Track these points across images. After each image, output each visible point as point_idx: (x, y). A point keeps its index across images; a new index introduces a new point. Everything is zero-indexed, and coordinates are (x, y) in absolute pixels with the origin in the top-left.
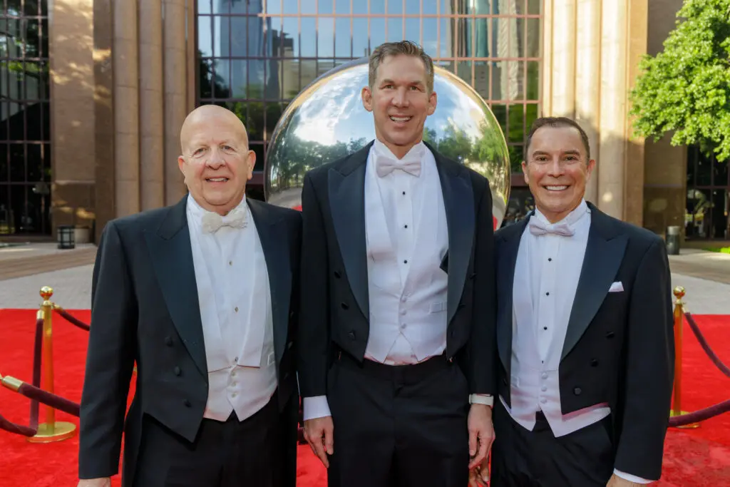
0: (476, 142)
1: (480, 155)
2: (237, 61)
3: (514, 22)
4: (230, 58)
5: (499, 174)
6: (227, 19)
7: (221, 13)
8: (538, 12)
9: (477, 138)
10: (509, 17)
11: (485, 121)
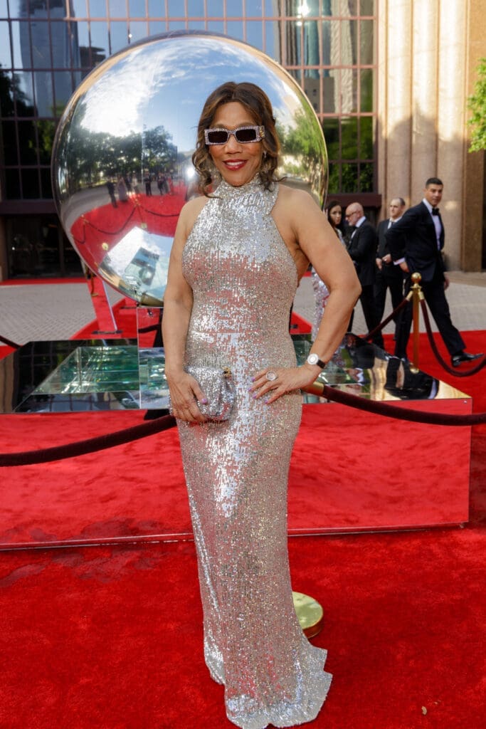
0: (289, 131)
1: (294, 146)
2: (40, 73)
3: (347, 23)
4: (32, 70)
5: (314, 169)
6: (27, 23)
7: (20, 18)
8: (371, 14)
9: (290, 128)
10: (341, 19)
11: (300, 110)
